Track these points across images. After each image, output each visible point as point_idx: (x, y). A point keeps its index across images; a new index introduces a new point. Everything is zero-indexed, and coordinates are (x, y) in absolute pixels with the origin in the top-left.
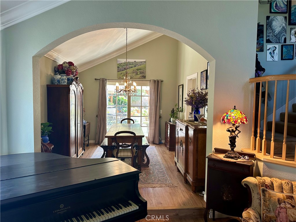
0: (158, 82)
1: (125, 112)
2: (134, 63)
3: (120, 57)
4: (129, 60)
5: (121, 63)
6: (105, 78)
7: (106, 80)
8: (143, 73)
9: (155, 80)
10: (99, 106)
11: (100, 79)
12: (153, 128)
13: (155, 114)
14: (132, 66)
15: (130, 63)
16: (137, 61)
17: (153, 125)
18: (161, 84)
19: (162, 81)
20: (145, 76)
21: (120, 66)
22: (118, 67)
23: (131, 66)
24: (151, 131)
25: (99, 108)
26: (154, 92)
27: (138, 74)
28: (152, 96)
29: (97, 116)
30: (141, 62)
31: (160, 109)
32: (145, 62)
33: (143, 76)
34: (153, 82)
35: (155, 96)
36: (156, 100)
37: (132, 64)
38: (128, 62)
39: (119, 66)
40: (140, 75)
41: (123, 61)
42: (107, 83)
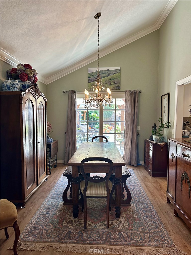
0: (135, 92)
1: (97, 129)
2: (107, 72)
3: (91, 65)
4: (101, 69)
5: (92, 73)
6: (75, 90)
7: (75, 92)
8: (117, 83)
9: (131, 91)
10: (68, 122)
11: (68, 92)
12: (129, 146)
13: (131, 130)
14: (105, 75)
15: (102, 72)
16: (110, 69)
17: (129, 143)
18: (139, 95)
19: (140, 92)
20: (120, 87)
21: (91, 76)
22: (89, 77)
23: (103, 75)
24: (127, 150)
25: (67, 124)
26: (130, 104)
27: (112, 85)
28: (128, 109)
29: (66, 133)
30: (115, 70)
31: (137, 125)
32: (120, 70)
33: (117, 87)
34: (129, 92)
35: (132, 110)
36: (133, 114)
37: (104, 73)
38: (100, 71)
39: (89, 75)
40: (114, 86)
41: (94, 70)
42: (77, 96)
